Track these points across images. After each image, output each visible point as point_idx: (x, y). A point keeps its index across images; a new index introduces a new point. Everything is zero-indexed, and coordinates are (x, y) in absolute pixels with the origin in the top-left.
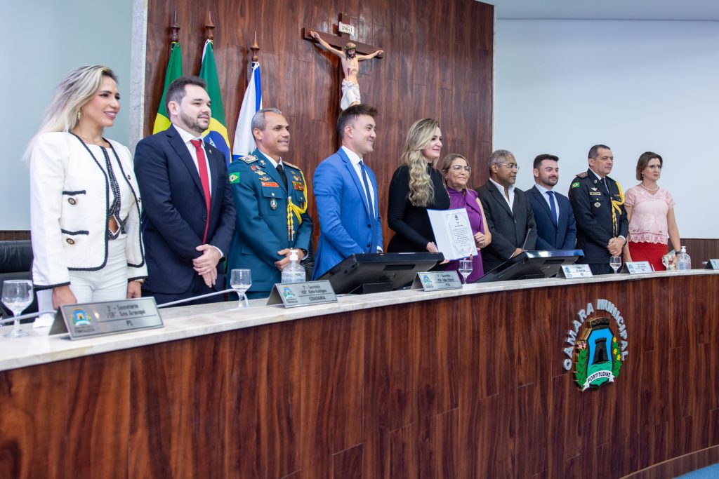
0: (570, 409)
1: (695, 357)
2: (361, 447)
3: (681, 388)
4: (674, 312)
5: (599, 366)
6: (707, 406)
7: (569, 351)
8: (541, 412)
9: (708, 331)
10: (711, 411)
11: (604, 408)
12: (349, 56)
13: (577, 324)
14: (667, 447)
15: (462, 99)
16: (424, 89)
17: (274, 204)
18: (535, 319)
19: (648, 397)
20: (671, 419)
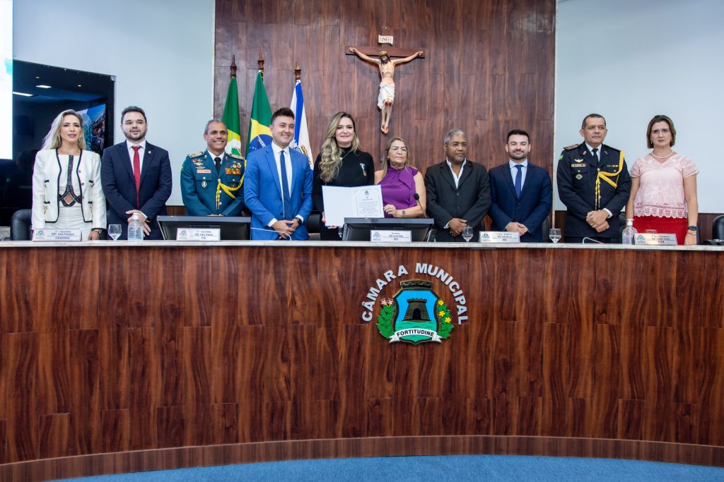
0: (373, 356)
1: (591, 338)
2: (96, 331)
3: (565, 366)
4: (553, 286)
5: (414, 323)
6: (613, 395)
7: (369, 305)
8: (328, 349)
9: (616, 312)
10: (620, 401)
11: (430, 364)
12: (383, 62)
13: (381, 283)
14: (540, 422)
15: (517, 81)
16: (473, 78)
17: (204, 184)
18: (316, 272)
19: (506, 367)
20: (548, 395)
